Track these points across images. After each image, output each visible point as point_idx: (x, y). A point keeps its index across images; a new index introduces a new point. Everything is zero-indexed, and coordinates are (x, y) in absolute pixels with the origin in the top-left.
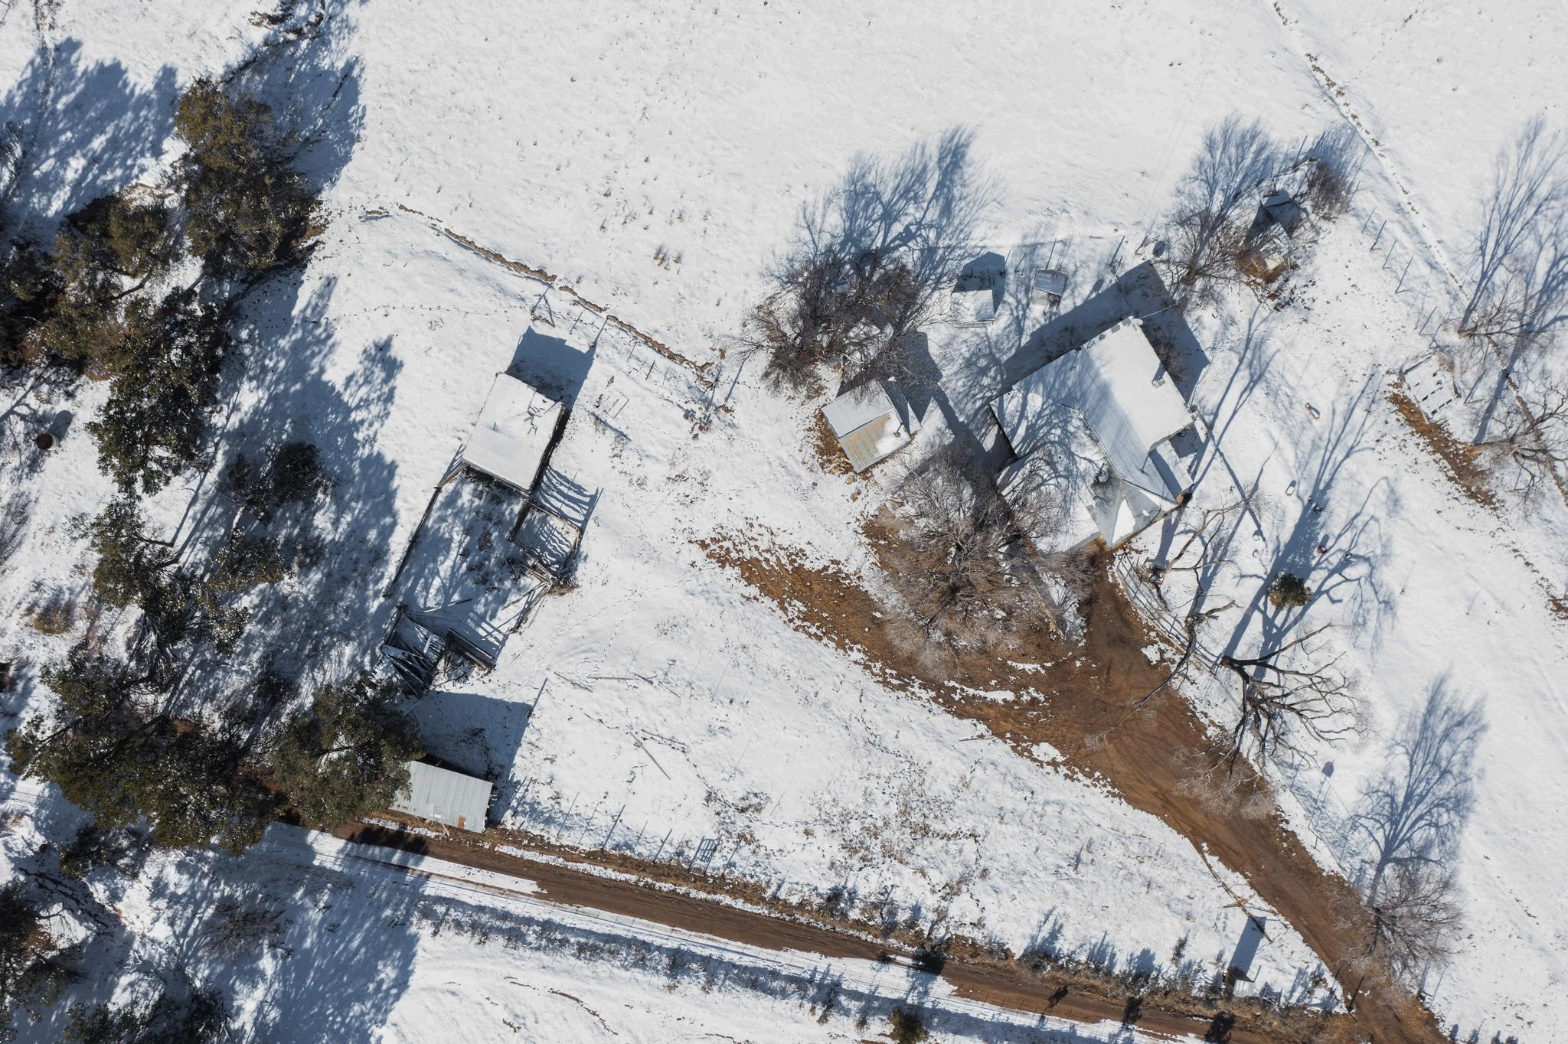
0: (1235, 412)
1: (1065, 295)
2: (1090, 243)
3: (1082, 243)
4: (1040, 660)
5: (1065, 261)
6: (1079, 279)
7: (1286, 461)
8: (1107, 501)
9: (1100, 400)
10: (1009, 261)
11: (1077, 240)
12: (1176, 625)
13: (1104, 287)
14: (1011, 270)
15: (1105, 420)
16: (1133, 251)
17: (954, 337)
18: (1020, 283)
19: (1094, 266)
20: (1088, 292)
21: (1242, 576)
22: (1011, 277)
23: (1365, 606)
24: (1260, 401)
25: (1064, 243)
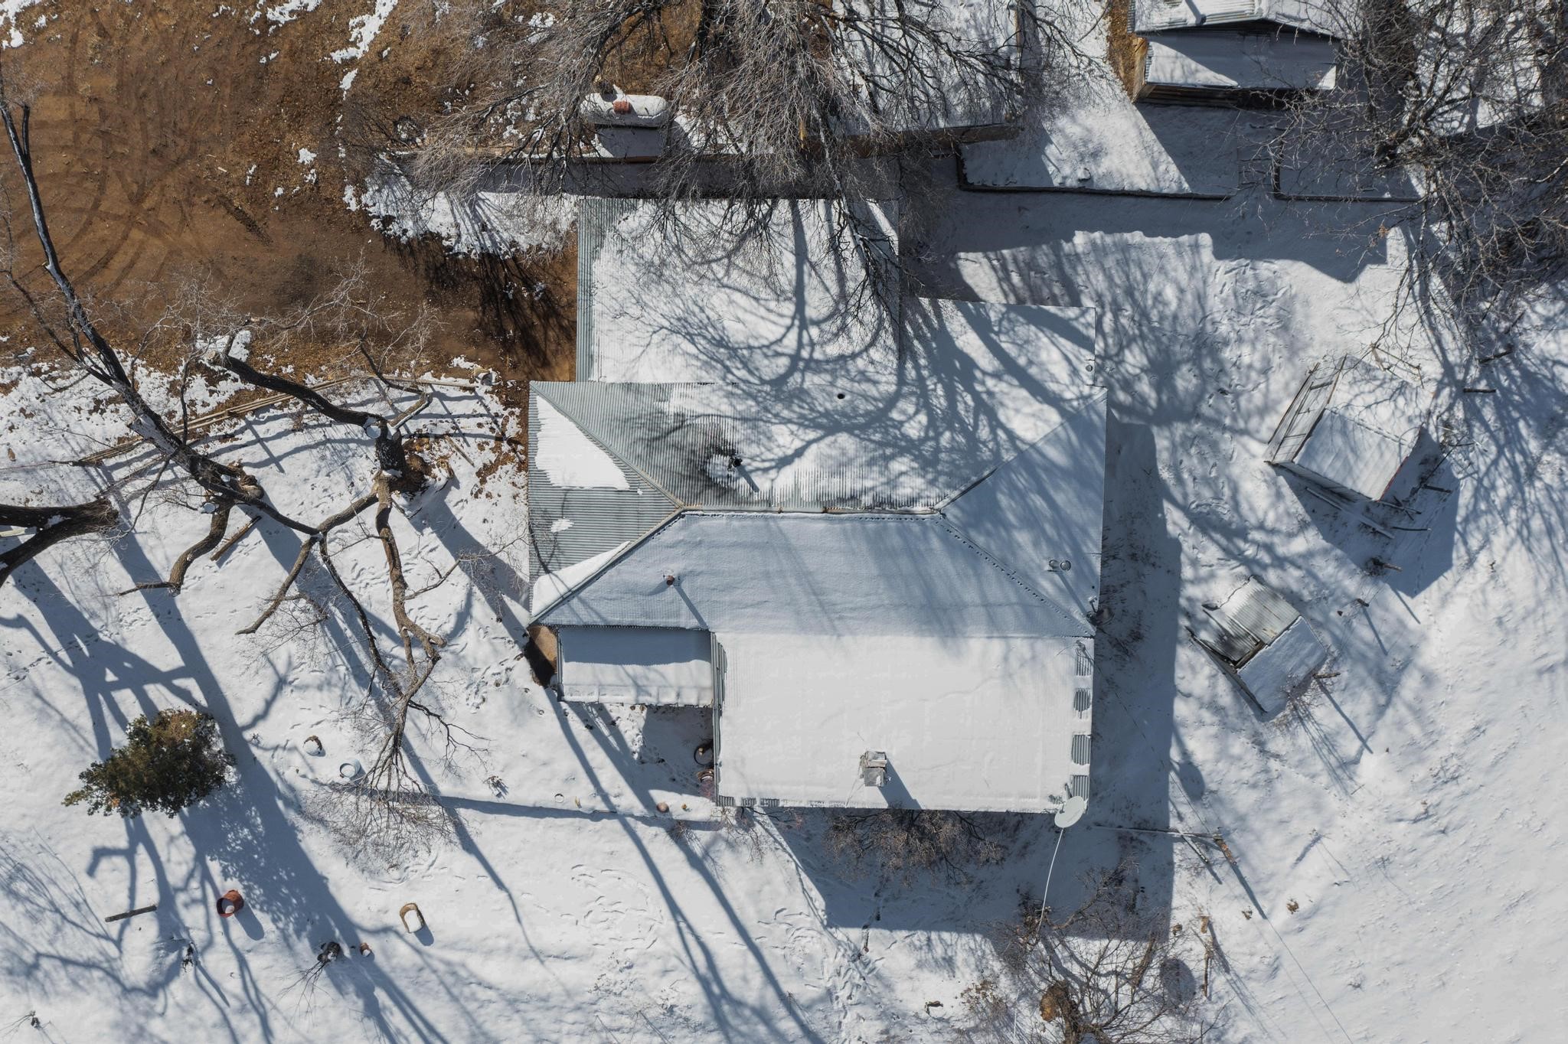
0: (675, 910)
1: (1223, 686)
2: (1304, 827)
3: (1318, 807)
4: (367, 68)
5: (1303, 740)
6: (1239, 745)
7: (489, 953)
8: (652, 443)
9: (929, 591)
10: (1394, 603)
11: (1333, 800)
12: (258, 454)
13: (1177, 793)
14: (1368, 593)
15: (868, 567)
16: (1216, 916)
17: (1293, 349)
18: (1326, 594)
19: (1245, 800)
20: (1192, 744)
21: (281, 683)
22: (1352, 584)
23: (49, 920)
24: (665, 983)
25: (1347, 766)
